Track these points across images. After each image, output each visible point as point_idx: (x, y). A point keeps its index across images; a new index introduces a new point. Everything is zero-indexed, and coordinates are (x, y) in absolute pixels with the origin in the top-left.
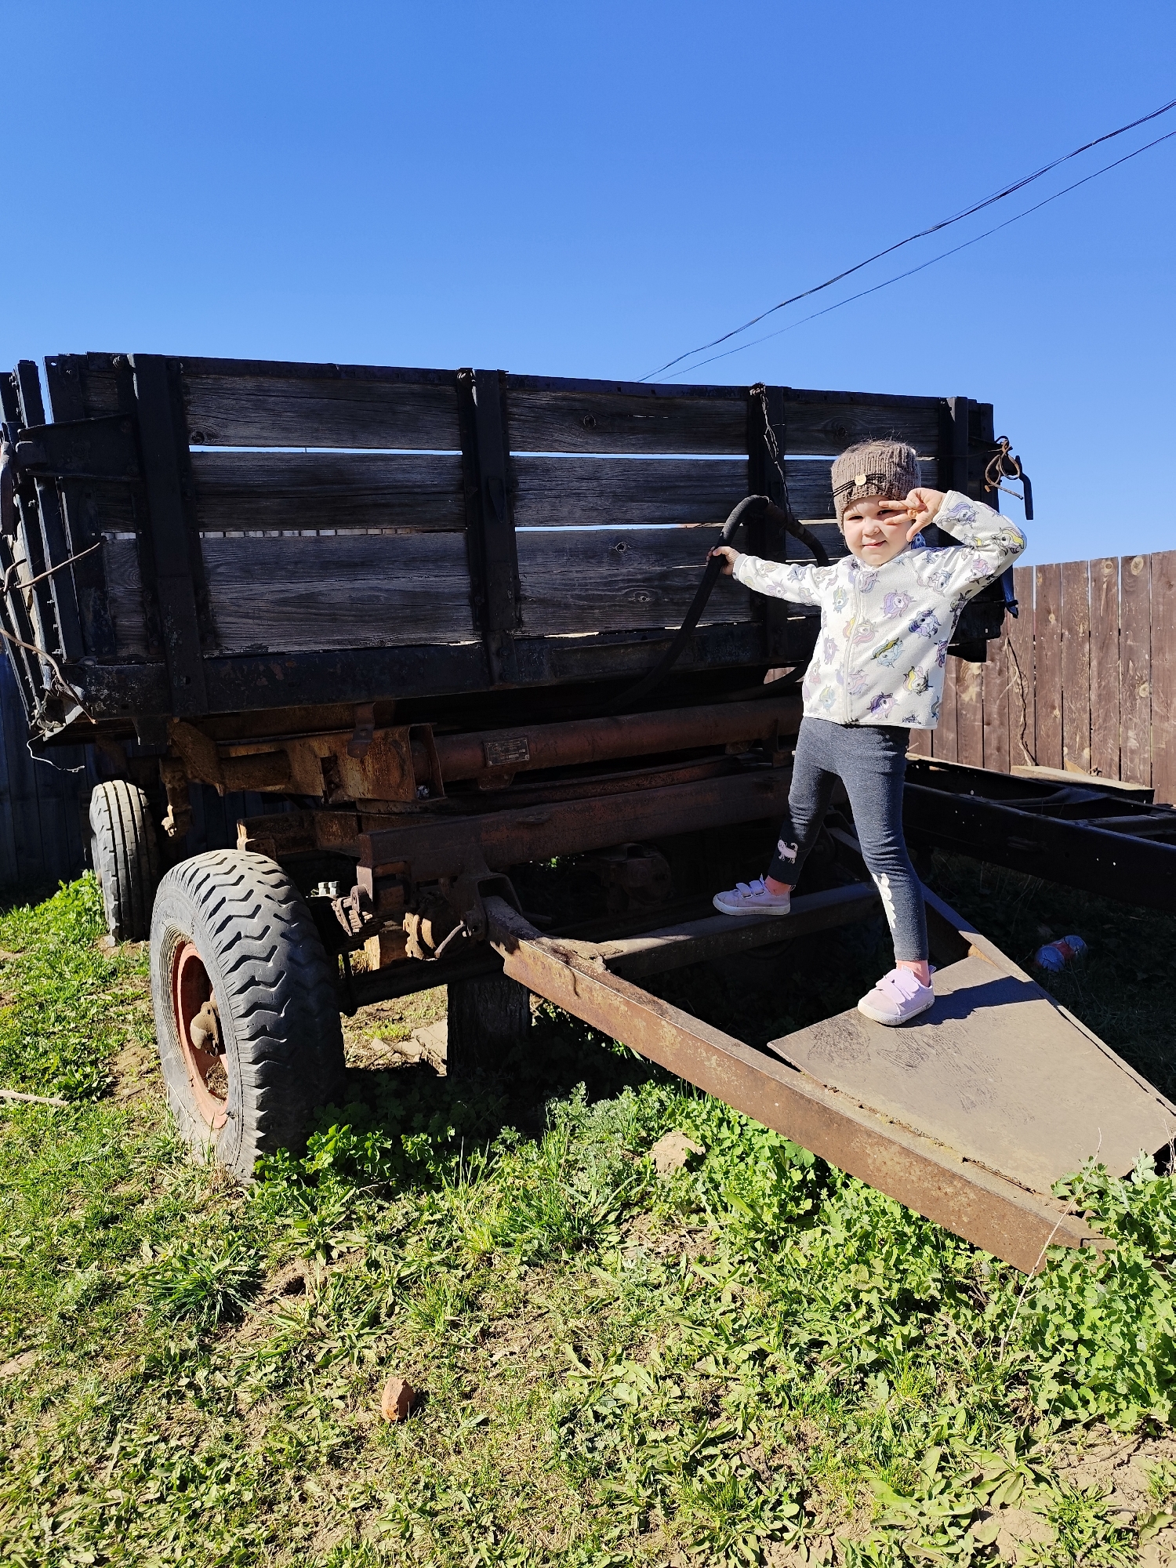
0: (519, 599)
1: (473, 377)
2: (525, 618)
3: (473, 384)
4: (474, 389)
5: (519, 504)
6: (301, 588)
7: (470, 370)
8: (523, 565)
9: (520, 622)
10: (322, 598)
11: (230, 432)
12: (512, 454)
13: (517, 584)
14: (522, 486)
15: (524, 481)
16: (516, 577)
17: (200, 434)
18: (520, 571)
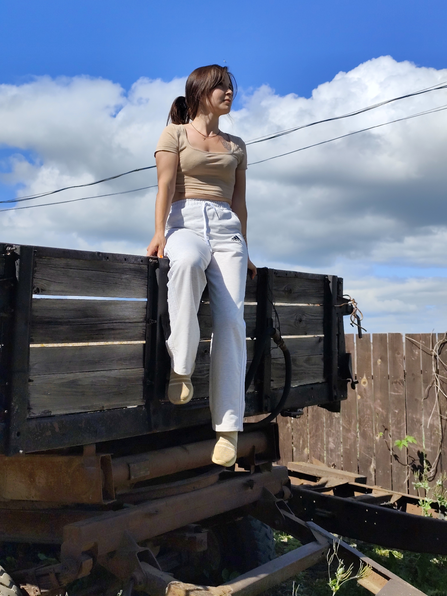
6: (71, 376)
10: (80, 383)
11: (52, 288)
17: (38, 289)
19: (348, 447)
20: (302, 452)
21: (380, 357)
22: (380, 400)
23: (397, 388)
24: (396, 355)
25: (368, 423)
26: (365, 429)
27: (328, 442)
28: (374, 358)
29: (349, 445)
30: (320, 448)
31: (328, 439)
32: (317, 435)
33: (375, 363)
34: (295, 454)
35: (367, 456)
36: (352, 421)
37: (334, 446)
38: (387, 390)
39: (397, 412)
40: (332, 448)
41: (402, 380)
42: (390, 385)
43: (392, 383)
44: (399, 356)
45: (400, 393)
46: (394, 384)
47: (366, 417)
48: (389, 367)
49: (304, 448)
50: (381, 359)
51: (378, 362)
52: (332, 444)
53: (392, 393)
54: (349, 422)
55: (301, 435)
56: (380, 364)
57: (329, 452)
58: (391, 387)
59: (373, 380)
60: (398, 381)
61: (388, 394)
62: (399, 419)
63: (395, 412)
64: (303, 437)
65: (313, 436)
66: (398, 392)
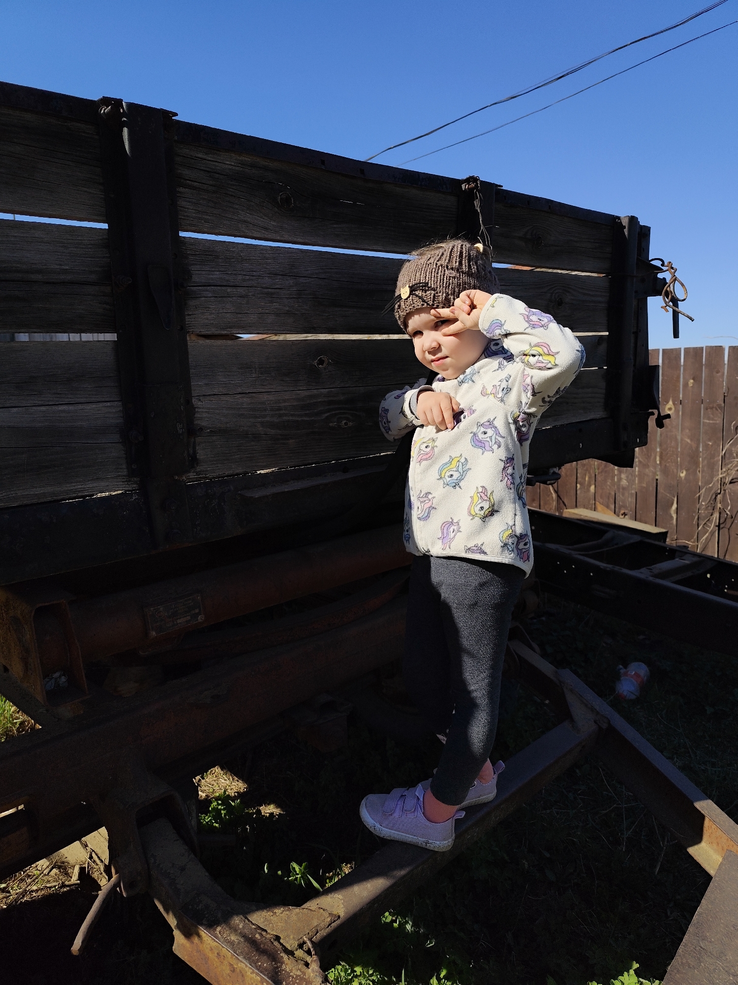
0: (193, 431)
1: (124, 114)
2: (201, 454)
3: (124, 124)
4: (125, 130)
5: (192, 303)
7: (119, 102)
8: (198, 386)
9: (194, 461)
12: (182, 234)
13: (191, 410)
14: (195, 278)
15: (199, 274)
16: (188, 402)
18: (194, 394)
19: (644, 485)
20: (588, 490)
21: (692, 377)
22: (689, 430)
23: (713, 415)
24: (714, 373)
25: (672, 457)
26: (668, 465)
27: (620, 479)
28: (684, 378)
29: (645, 483)
30: (609, 486)
31: (620, 475)
32: (606, 471)
33: (686, 385)
34: (578, 492)
35: (668, 495)
36: (651, 455)
37: (627, 484)
38: (700, 417)
39: (711, 444)
40: (624, 486)
41: (721, 405)
42: (704, 411)
43: (707, 409)
44: (718, 375)
45: (716, 420)
46: (709, 410)
47: (670, 451)
48: (704, 389)
49: (590, 486)
50: (693, 379)
51: (689, 383)
52: (625, 481)
53: (706, 421)
54: (648, 455)
55: (587, 470)
56: (691, 385)
57: (621, 490)
58: (704, 414)
59: (681, 406)
60: (715, 405)
61: (700, 422)
62: (712, 453)
63: (709, 444)
64: (589, 473)
65: (601, 472)
66: (713, 419)
